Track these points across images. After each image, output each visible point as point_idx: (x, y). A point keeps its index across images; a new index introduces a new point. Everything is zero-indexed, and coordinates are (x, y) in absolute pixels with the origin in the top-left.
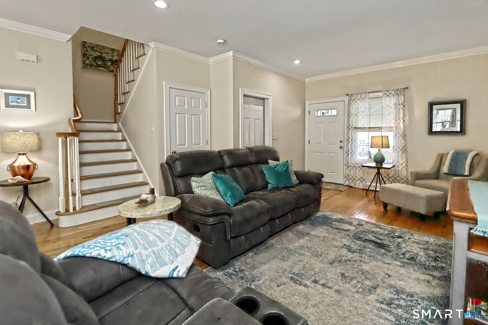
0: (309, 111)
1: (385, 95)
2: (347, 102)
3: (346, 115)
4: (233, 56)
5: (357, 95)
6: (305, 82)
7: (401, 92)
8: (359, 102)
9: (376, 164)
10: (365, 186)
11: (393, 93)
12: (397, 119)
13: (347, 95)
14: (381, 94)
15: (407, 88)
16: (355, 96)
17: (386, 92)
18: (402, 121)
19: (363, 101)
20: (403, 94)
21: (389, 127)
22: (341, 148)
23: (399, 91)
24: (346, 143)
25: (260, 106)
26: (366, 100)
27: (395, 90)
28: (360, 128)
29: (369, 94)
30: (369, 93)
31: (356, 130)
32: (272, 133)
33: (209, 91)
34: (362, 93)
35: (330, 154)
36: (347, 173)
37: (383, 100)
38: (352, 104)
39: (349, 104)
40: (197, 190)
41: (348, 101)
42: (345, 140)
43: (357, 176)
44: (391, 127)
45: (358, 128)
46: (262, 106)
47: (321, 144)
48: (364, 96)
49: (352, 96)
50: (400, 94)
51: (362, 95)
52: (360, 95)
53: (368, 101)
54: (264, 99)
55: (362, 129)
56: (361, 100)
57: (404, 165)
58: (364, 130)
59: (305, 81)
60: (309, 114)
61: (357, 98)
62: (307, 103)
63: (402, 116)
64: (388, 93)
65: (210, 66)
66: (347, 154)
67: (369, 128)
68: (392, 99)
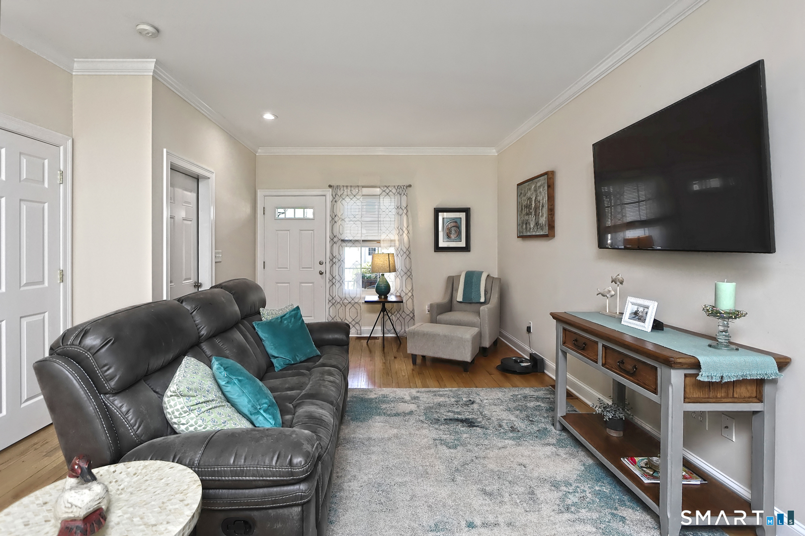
0: (264, 208)
1: (384, 192)
2: (329, 198)
3: (329, 219)
4: (154, 72)
5: (345, 188)
6: (256, 155)
7: (404, 191)
8: (347, 199)
9: (379, 297)
10: (359, 332)
11: (394, 191)
12: (400, 229)
13: (330, 186)
14: (378, 191)
15: (410, 186)
16: (342, 189)
17: (386, 188)
18: (406, 232)
19: (354, 199)
20: (406, 194)
21: (389, 240)
22: (321, 273)
23: (401, 189)
24: (328, 265)
25: (191, 192)
26: (358, 197)
27: (396, 188)
28: (351, 241)
29: (363, 189)
30: (363, 187)
31: (345, 244)
32: (215, 250)
33: (70, 141)
34: (353, 186)
35: (303, 284)
36: (331, 314)
37: (381, 200)
38: (339, 203)
39: (334, 201)
40: (192, 419)
41: (331, 196)
42: (328, 260)
43: (347, 318)
44: (391, 241)
45: (347, 241)
46: (194, 192)
47: (287, 268)
48: (355, 191)
49: (338, 188)
50: (403, 194)
51: (352, 189)
52: (349, 188)
53: (361, 199)
54: (197, 178)
55: (354, 242)
56: (351, 197)
57: (410, 294)
58: (356, 244)
59: (256, 152)
60: (264, 214)
61: (345, 193)
62: (260, 194)
63: (405, 225)
64: (387, 191)
65: (72, 78)
66: (331, 284)
67: (363, 241)
68: (393, 200)
